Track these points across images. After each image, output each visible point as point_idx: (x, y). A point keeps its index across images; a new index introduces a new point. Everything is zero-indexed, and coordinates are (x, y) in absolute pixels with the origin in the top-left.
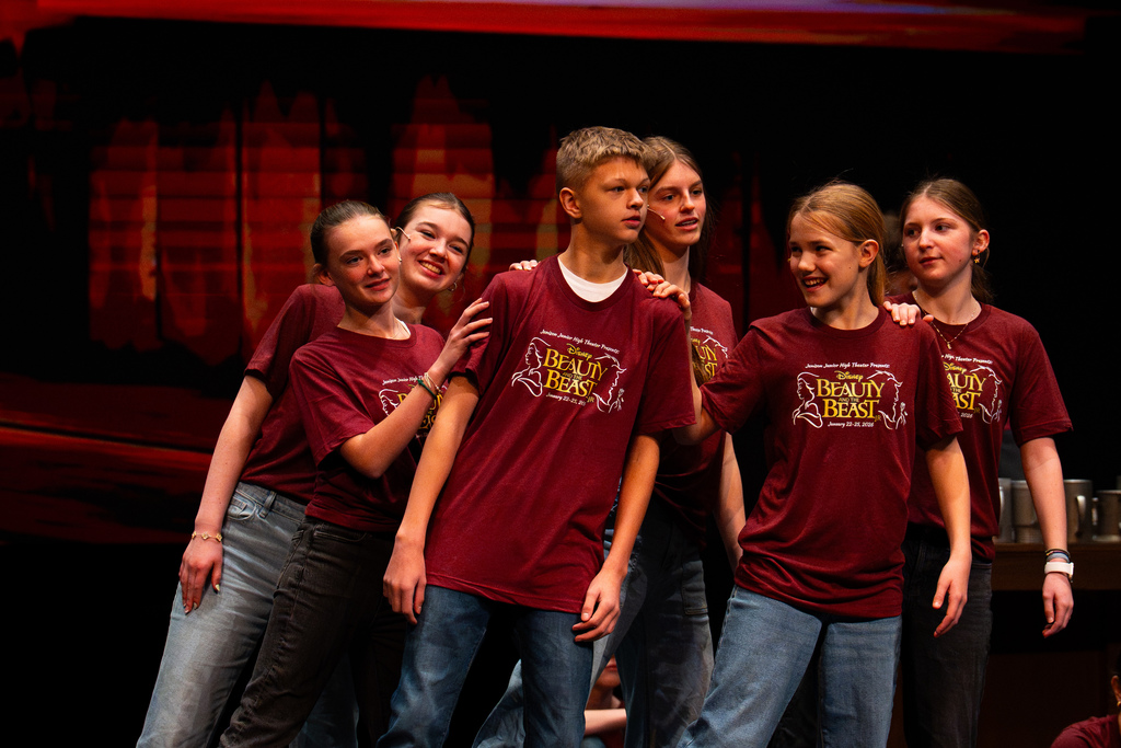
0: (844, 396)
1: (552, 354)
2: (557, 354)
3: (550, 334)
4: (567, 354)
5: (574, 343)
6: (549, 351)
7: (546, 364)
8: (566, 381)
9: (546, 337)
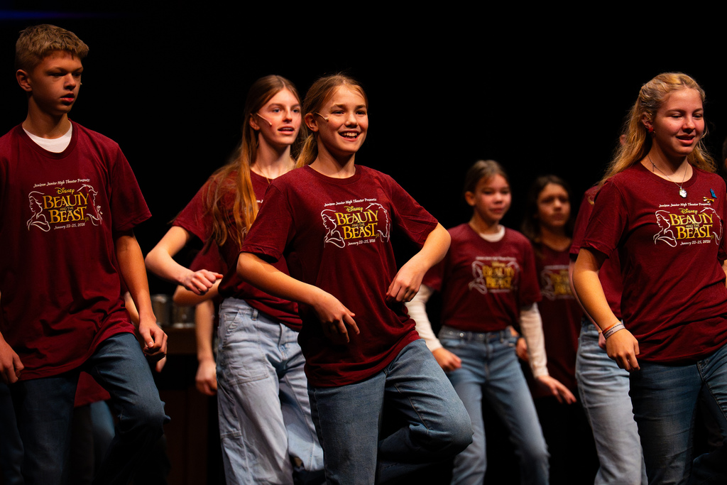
0: (355, 223)
1: (48, 199)
2: (51, 198)
3: (41, 185)
4: (58, 195)
5: (59, 186)
6: (45, 197)
7: (46, 207)
8: (64, 214)
9: (38, 189)
